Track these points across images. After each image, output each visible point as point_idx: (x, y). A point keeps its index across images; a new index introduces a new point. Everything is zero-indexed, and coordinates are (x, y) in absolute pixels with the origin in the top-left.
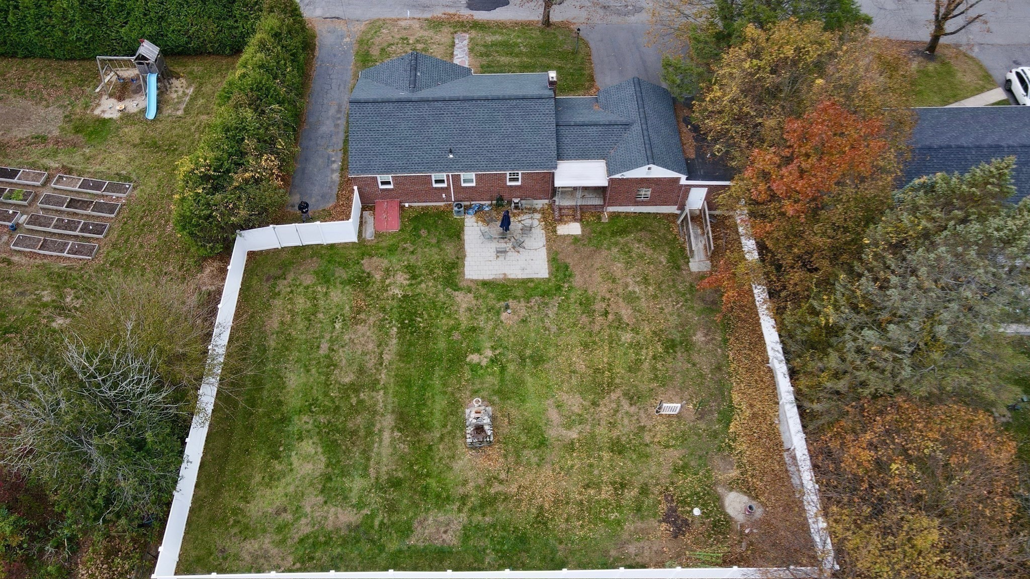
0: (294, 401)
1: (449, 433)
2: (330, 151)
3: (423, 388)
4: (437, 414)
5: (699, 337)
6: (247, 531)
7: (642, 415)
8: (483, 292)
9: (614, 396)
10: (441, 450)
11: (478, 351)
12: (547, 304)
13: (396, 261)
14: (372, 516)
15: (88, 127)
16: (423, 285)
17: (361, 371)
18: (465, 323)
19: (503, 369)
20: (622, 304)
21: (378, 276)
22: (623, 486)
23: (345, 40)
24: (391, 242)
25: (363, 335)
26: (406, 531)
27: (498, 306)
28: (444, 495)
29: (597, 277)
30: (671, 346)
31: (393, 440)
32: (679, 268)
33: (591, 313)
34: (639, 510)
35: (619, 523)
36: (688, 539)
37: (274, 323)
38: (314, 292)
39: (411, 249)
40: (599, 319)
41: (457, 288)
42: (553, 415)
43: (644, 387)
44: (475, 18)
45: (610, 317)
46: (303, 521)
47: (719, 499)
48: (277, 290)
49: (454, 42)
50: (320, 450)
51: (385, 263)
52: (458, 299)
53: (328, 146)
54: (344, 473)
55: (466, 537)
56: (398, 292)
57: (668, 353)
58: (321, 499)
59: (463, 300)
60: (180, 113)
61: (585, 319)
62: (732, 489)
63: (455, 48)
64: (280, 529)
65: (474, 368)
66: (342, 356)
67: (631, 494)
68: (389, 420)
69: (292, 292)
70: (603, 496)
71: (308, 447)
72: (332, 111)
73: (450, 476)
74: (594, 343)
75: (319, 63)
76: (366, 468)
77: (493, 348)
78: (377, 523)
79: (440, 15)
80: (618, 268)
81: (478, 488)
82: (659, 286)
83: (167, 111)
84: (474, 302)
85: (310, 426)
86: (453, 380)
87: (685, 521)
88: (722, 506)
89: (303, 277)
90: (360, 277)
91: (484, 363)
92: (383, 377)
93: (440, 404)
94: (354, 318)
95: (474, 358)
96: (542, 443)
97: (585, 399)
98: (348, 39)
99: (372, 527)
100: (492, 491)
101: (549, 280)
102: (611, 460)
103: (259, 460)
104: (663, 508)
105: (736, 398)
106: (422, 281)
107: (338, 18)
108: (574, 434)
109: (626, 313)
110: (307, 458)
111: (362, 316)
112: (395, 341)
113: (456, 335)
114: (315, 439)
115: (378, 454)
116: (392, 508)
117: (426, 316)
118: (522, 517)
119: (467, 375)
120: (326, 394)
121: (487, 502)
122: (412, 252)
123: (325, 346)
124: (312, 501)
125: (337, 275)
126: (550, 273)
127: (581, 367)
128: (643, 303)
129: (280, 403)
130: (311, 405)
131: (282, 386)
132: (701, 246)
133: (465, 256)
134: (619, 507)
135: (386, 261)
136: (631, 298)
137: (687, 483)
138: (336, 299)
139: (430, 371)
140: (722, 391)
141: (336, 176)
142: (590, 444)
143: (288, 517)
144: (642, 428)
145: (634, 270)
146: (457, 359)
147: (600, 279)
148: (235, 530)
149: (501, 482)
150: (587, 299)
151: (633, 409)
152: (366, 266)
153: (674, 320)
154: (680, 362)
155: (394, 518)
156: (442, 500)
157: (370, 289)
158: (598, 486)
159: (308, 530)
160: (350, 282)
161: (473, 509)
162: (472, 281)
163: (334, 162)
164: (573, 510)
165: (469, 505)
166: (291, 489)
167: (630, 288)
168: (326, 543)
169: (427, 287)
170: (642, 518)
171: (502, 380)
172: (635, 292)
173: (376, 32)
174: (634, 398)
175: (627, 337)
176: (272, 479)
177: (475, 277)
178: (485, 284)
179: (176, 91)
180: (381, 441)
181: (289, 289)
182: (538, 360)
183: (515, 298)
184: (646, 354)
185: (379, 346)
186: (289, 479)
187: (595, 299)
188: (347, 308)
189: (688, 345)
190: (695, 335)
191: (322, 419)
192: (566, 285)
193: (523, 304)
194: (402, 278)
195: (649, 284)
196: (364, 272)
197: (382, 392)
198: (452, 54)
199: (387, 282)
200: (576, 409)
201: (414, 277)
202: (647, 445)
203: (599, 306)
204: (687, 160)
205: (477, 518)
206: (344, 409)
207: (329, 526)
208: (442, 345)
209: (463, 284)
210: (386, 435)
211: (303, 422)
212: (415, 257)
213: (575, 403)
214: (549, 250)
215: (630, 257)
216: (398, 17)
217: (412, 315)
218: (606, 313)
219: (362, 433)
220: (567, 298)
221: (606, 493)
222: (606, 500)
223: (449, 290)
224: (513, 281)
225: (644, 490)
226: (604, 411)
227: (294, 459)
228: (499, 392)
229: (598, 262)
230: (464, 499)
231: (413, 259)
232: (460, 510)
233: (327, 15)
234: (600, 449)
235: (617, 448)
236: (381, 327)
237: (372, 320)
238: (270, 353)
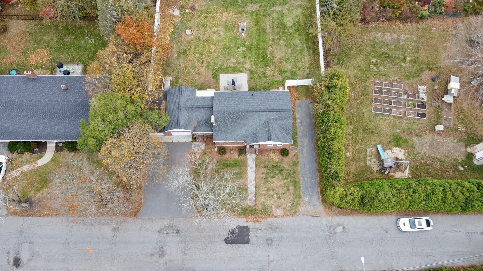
0: (296, 35)
1: (251, 28)
2: (302, 128)
3: (258, 40)
4: (254, 33)
5: (175, 55)
6: (301, 6)
7: (197, 34)
8: (241, 69)
9: (204, 39)
10: (253, 24)
11: (243, 51)
12: (221, 66)
13: (270, 79)
14: (270, 8)
15: (402, 142)
16: (261, 71)
17: (277, 44)
18: (247, 59)
19: (236, 46)
20: (197, 65)
21: (276, 74)
22: (205, 17)
23: (307, 199)
24: (273, 86)
25: (278, 55)
26: (261, 6)
27: (237, 64)
28: (252, 14)
29: (203, 74)
30: (184, 53)
31: (266, 26)
32: (176, 78)
33: (208, 63)
34: (202, 12)
35: (207, 9)
36: (190, 5)
37: (307, 58)
38: (296, 68)
39: (266, 84)
40: (205, 61)
41: (249, 70)
42: (221, 33)
43: (195, 41)
44: (245, 219)
45: (201, 61)
46: (287, 8)
47: (180, 14)
48: (309, 69)
49: (255, 197)
50: (286, 23)
51: (274, 78)
52: (249, 66)
53: (303, 130)
54: (278, 18)
55: (246, 5)
56: (269, 68)
57: (186, 51)
58: (284, 12)
59: (248, 66)
60: (369, 150)
61: (209, 61)
62: (177, 16)
63: (254, 192)
64: (293, 6)
65: (244, 46)
66: (284, 48)
67: (203, 15)
68: (268, 31)
69: (304, 69)
70: (210, 15)
71: (289, 24)
72: (305, 150)
73: (250, 18)
74: (207, 54)
75: (316, 182)
76: (273, 19)
77: (238, 51)
78: (268, 7)
79: (263, 221)
80: (197, 77)
81: (243, 16)
82: (184, 72)
83: (374, 150)
84: (244, 66)
85: (290, 29)
86: (250, 43)
87: (190, 9)
88: (180, 12)
89: (301, 73)
90: (282, 73)
91: (241, 47)
92: (271, 42)
93: (253, 36)
94: (282, 60)
95: (244, 49)
96: (225, 26)
97: (212, 38)
98: (306, 199)
99: (270, 7)
100: (239, 15)
101: (220, 73)
102: (207, 23)
103: (301, 22)
104: (195, 12)
105: (169, 38)
106: (261, 72)
107: (314, 216)
108: (217, 29)
109: (196, 63)
110: (289, 21)
111: (279, 60)
112: (268, 53)
113: (250, 55)
114: (288, 26)
115: (270, 23)
116: (265, 10)
117: (260, 61)
118: (232, 9)
119: (246, 44)
120: (286, 37)
121: (241, 13)
122: (265, 82)
123: (290, 51)
124: (286, 12)
125: (290, 74)
126: (219, 76)
127: (213, 46)
128: (190, 66)
129: (299, 35)
130: (290, 35)
131: (300, 40)
132: (166, 85)
133: (247, 81)
134: (207, 12)
135: (274, 79)
136: (194, 67)
137: (188, 17)
138: (289, 66)
139: (258, 45)
140: (172, 40)
141: (297, 116)
142: (212, 27)
143: (291, 8)
144: (197, 31)
145: (191, 77)
146: (249, 48)
147: (203, 73)
148: (304, 6)
149: (237, 17)
150: (208, 67)
151: (199, 35)
152: (281, 78)
153: (181, 61)
154: (182, 48)
155: (264, 8)
157: (278, 69)
158: (211, 17)
159: (286, 6)
160: (285, 72)
161: (244, 11)
162: (245, 73)
163: (299, 123)
164: (219, 12)
165: (245, 12)
166: (292, 14)
167: (193, 70)
168: (281, 3)
169: (260, 70)
170: (201, 10)
171: (236, 42)
172: (192, 69)
173: (293, 203)
174: (198, 38)
175: (197, 55)
176: (297, 16)
177: (244, 74)
178: (241, 72)
179: (374, 162)
180: (269, 26)
181: (305, 69)
182: (225, 48)
183: (231, 67)
184: (192, 50)
185: (273, 51)
186: (293, 17)
187: (206, 67)
188: (285, 63)
189: (179, 53)
190: (176, 56)
191: (286, 31)
192: (214, 72)
193: (229, 65)
194: (268, 73)
195: (187, 72)
196: (281, 75)
197: (271, 38)
198: (256, 187)
199: (273, 72)
200: (215, 35)
201: (264, 74)
202: (197, 27)
203: (204, 65)
204: (166, 100)
205: (243, 9)
206: (281, 33)
207: (280, 7)
208: (253, 52)
209: (248, 72)
210: (268, 27)
211: (292, 31)
212: (265, 81)
213: (215, 37)
214: (219, 84)
215: (191, 81)
216: (283, 218)
217: (264, 61)
218: (203, 62)
219: (275, 28)
220: (214, 68)
221: (209, 15)
222: (210, 14)
223: (252, 69)
224: (232, 73)
225: (199, 16)
226: (207, 34)
227: (292, 21)
228: (238, 39)
229: (202, 79)
230: (247, 13)
231: (265, 80)
232: (248, 11)
233: (319, 218)
234: (210, 25)
235: (205, 26)
236: (273, 57)
237: (276, 59)
238: (306, 49)
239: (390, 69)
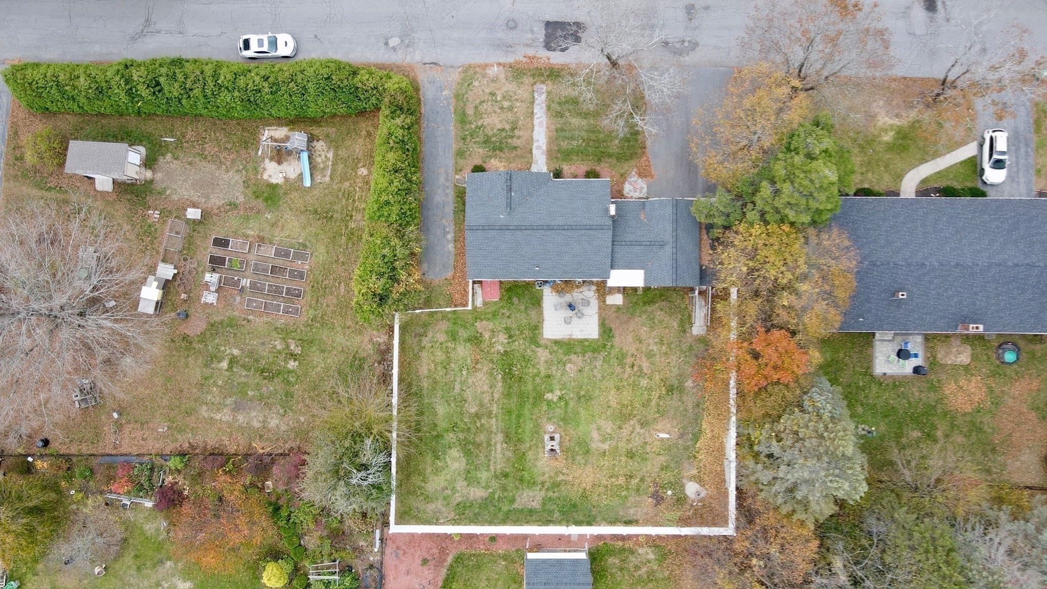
0: (443, 424)
1: (534, 445)
2: (444, 221)
3: (519, 416)
4: (528, 434)
5: (689, 384)
6: (428, 499)
7: (647, 434)
8: (555, 348)
9: (632, 423)
10: (530, 455)
11: (552, 391)
12: (596, 358)
13: (499, 324)
14: (493, 493)
15: (263, 193)
16: (516, 343)
17: (481, 405)
18: (543, 372)
19: (567, 404)
20: (644, 359)
21: (487, 335)
22: (631, 477)
23: (444, 93)
24: (494, 309)
25: (481, 379)
26: (513, 501)
27: (564, 359)
28: (532, 481)
29: (630, 338)
30: (670, 390)
31: (503, 449)
32: (684, 332)
33: (622, 364)
34: (638, 490)
35: (626, 497)
36: (662, 507)
37: (424, 370)
38: (447, 347)
39: (508, 314)
40: (628, 370)
41: (539, 346)
42: (595, 435)
43: (650, 417)
44: (552, 61)
45: (635, 369)
46: (457, 495)
47: (683, 486)
48: (423, 345)
49: (534, 97)
50: (462, 455)
51: (491, 325)
52: (539, 354)
53: (443, 217)
54: (476, 469)
55: (544, 504)
56: (500, 348)
57: (668, 394)
58: (465, 483)
59: (543, 355)
60: (327, 179)
61: (618, 370)
62: (691, 481)
63: (535, 106)
64: (445, 498)
65: (549, 403)
66: (469, 394)
67: (635, 482)
68: (500, 437)
69: (432, 347)
70: (620, 482)
71: (455, 452)
72: (442, 180)
73: (535, 470)
74: (624, 387)
75: (426, 122)
76: (488, 466)
77: (561, 390)
78: (496, 497)
79: (521, 58)
80: (644, 331)
81: (550, 477)
82: (669, 345)
83: (318, 179)
84: (549, 356)
85: (455, 441)
86: (536, 411)
87: (662, 498)
88: (684, 490)
89: (438, 335)
90: (475, 337)
91: (555, 400)
92: (495, 408)
93: (529, 426)
94: (474, 367)
95: (549, 396)
96: (588, 452)
97: (614, 425)
98: (445, 93)
99: (494, 499)
100: (558, 479)
101: (598, 340)
102: (626, 462)
103: (429, 458)
104: (652, 489)
105: (704, 425)
106: (516, 340)
107: (435, 64)
108: (606, 446)
109: (645, 365)
110: (454, 459)
111: (479, 366)
112: (500, 384)
113: (538, 380)
114: (458, 448)
115: (495, 458)
116: (504, 489)
117: (519, 366)
118: (574, 494)
119: (545, 408)
120: (462, 420)
121: (556, 485)
122: (509, 317)
123: (457, 387)
124: (461, 484)
125: (460, 334)
126: (600, 335)
127: (613, 403)
128: (658, 358)
129: (435, 425)
130: (453, 427)
131: (435, 414)
132: (703, 315)
133: (543, 320)
134: (627, 489)
135: (491, 324)
136: (650, 355)
137: (667, 476)
138: (461, 354)
139: (521, 405)
140: (697, 420)
141: (451, 247)
142: (615, 451)
143: (449, 492)
144: (646, 443)
145: (654, 333)
146: (539, 397)
147: (631, 340)
148: (422, 498)
149: (563, 474)
150: (622, 355)
151: (642, 431)
152: (479, 327)
153: (676, 371)
154: (673, 402)
155: (506, 494)
156: (532, 484)
157: (483, 346)
158: (617, 477)
159: (460, 499)
160: (469, 340)
161: (548, 489)
162: (548, 340)
163: (448, 232)
164: (601, 489)
165: (546, 487)
166: (448, 477)
167: (650, 348)
168: (470, 506)
169: (519, 345)
170: (639, 495)
171: (566, 412)
172: (653, 350)
173: (469, 85)
174: (643, 424)
175: (644, 382)
176: (437, 471)
177: (550, 337)
178: (556, 342)
179: (320, 156)
180: (496, 450)
181: (430, 345)
182: (588, 398)
183: (575, 353)
184: (655, 395)
185: (491, 388)
186: (446, 471)
187: (627, 355)
188: (469, 360)
189: (681, 389)
190: (687, 381)
191: (461, 436)
192: (609, 344)
193: (580, 358)
194: (502, 338)
195: (663, 344)
196: (477, 332)
197: (494, 419)
198: (532, 113)
199: (494, 340)
200: (608, 431)
201: (510, 337)
202: (647, 453)
203: (629, 360)
204: (701, 266)
205: (550, 494)
206: (473, 430)
207: (471, 497)
208: (530, 387)
209: (542, 342)
210: (499, 446)
211: (450, 437)
212: (510, 320)
213: (608, 427)
214: (600, 316)
215: (654, 323)
216: (487, 61)
217: (511, 365)
218: (633, 365)
219: (485, 445)
220: (609, 353)
221: (621, 481)
222: (620, 485)
223: (533, 347)
224: (574, 340)
225: (642, 480)
226: (625, 432)
227: (448, 460)
228: (563, 419)
229: (632, 326)
230: (543, 483)
231: (509, 321)
232: (541, 490)
233: (427, 60)
234: (620, 456)
235: (631, 455)
236: (491, 374)
237: (485, 369)
238: (425, 392)
239: (263, 344)
